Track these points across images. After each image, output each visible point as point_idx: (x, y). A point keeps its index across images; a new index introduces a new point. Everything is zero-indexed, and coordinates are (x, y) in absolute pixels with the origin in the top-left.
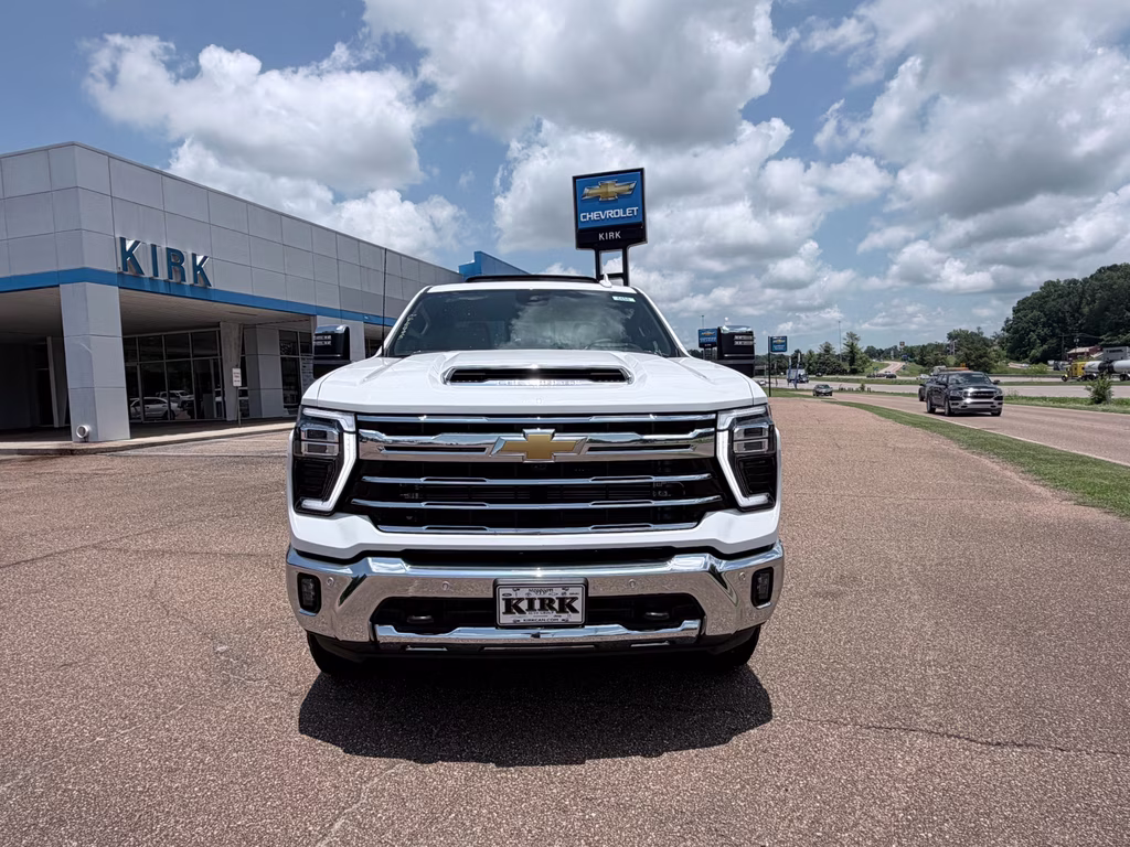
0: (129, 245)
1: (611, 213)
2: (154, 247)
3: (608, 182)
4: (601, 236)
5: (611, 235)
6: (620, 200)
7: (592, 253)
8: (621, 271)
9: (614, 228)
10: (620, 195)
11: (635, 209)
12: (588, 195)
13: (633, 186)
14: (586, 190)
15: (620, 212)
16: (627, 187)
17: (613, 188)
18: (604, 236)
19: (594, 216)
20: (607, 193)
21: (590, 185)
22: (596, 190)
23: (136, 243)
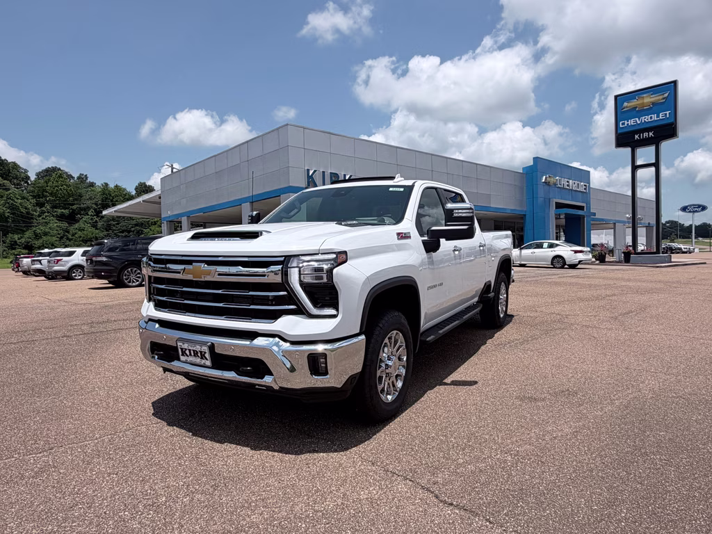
0: (311, 173)
1: (646, 119)
2: (324, 172)
3: (645, 95)
4: (636, 137)
5: (646, 135)
6: (655, 108)
7: (629, 150)
8: (654, 161)
9: (647, 130)
10: (653, 104)
11: (668, 112)
12: (627, 107)
13: (666, 95)
14: (625, 104)
15: (654, 117)
16: (661, 97)
17: (648, 99)
18: (639, 136)
19: (631, 122)
20: (643, 103)
21: (628, 100)
22: (634, 103)
23: (315, 171)
